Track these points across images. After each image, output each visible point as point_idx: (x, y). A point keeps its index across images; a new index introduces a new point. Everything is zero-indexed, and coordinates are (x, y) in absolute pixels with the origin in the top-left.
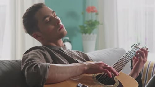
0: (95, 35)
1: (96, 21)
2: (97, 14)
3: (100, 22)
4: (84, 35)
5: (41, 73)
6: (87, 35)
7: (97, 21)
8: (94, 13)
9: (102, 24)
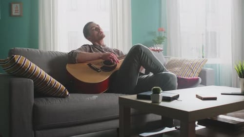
2: (165, 32)
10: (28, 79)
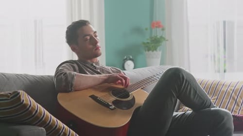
0: (160, 53)
1: (161, 37)
2: (163, 29)
3: (167, 38)
4: (147, 52)
5: (69, 79)
6: (150, 52)
7: (163, 36)
8: (160, 29)
9: (167, 40)
10: (40, 128)
